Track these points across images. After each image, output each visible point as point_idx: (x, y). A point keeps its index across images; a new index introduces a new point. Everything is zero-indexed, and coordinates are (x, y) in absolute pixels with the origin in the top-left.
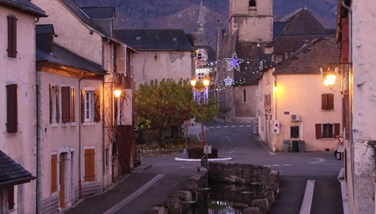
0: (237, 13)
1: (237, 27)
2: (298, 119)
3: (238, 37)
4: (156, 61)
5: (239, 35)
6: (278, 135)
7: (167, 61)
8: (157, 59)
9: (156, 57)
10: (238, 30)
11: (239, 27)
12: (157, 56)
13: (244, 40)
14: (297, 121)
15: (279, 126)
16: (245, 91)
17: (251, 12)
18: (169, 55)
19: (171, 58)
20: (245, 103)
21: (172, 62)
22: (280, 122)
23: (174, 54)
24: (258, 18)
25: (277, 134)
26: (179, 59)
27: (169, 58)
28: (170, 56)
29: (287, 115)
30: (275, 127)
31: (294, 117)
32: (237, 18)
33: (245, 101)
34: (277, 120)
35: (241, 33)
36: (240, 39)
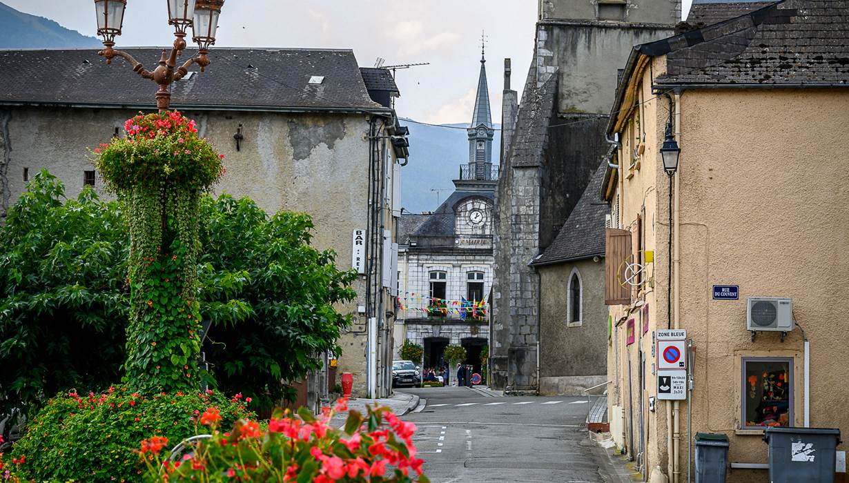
0: (557, 16)
1: (555, 61)
2: (784, 322)
3: (557, 97)
4: (238, 154)
5: (564, 90)
6: (676, 405)
7: (280, 153)
8: (243, 144)
9: (238, 139)
10: (558, 75)
11: (563, 62)
12: (243, 133)
13: (580, 107)
14: (782, 336)
15: (682, 358)
16: (575, 281)
17: (607, 13)
18: (287, 128)
19: (294, 144)
20: (576, 323)
21: (297, 157)
22: (687, 341)
23: (307, 128)
24: (631, 32)
25: (672, 402)
26: (324, 146)
27: (287, 141)
28: (291, 134)
29: (730, 304)
30: (663, 363)
31: (764, 311)
32: (556, 31)
33: (575, 317)
34: (676, 330)
35: (569, 84)
36: (565, 104)
